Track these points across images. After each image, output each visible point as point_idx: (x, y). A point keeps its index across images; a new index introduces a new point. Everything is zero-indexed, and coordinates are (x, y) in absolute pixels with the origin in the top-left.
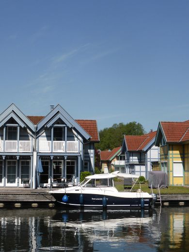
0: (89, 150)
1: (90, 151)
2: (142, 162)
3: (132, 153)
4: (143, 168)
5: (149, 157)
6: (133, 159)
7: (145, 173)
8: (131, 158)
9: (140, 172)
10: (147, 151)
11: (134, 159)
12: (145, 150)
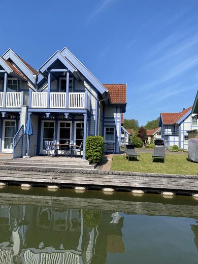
0: (115, 114)
1: (117, 115)
2: (175, 133)
3: (167, 126)
4: (177, 138)
5: (182, 129)
6: (167, 131)
7: (178, 143)
8: (166, 130)
9: (174, 141)
10: (180, 124)
11: (169, 131)
12: (179, 123)
